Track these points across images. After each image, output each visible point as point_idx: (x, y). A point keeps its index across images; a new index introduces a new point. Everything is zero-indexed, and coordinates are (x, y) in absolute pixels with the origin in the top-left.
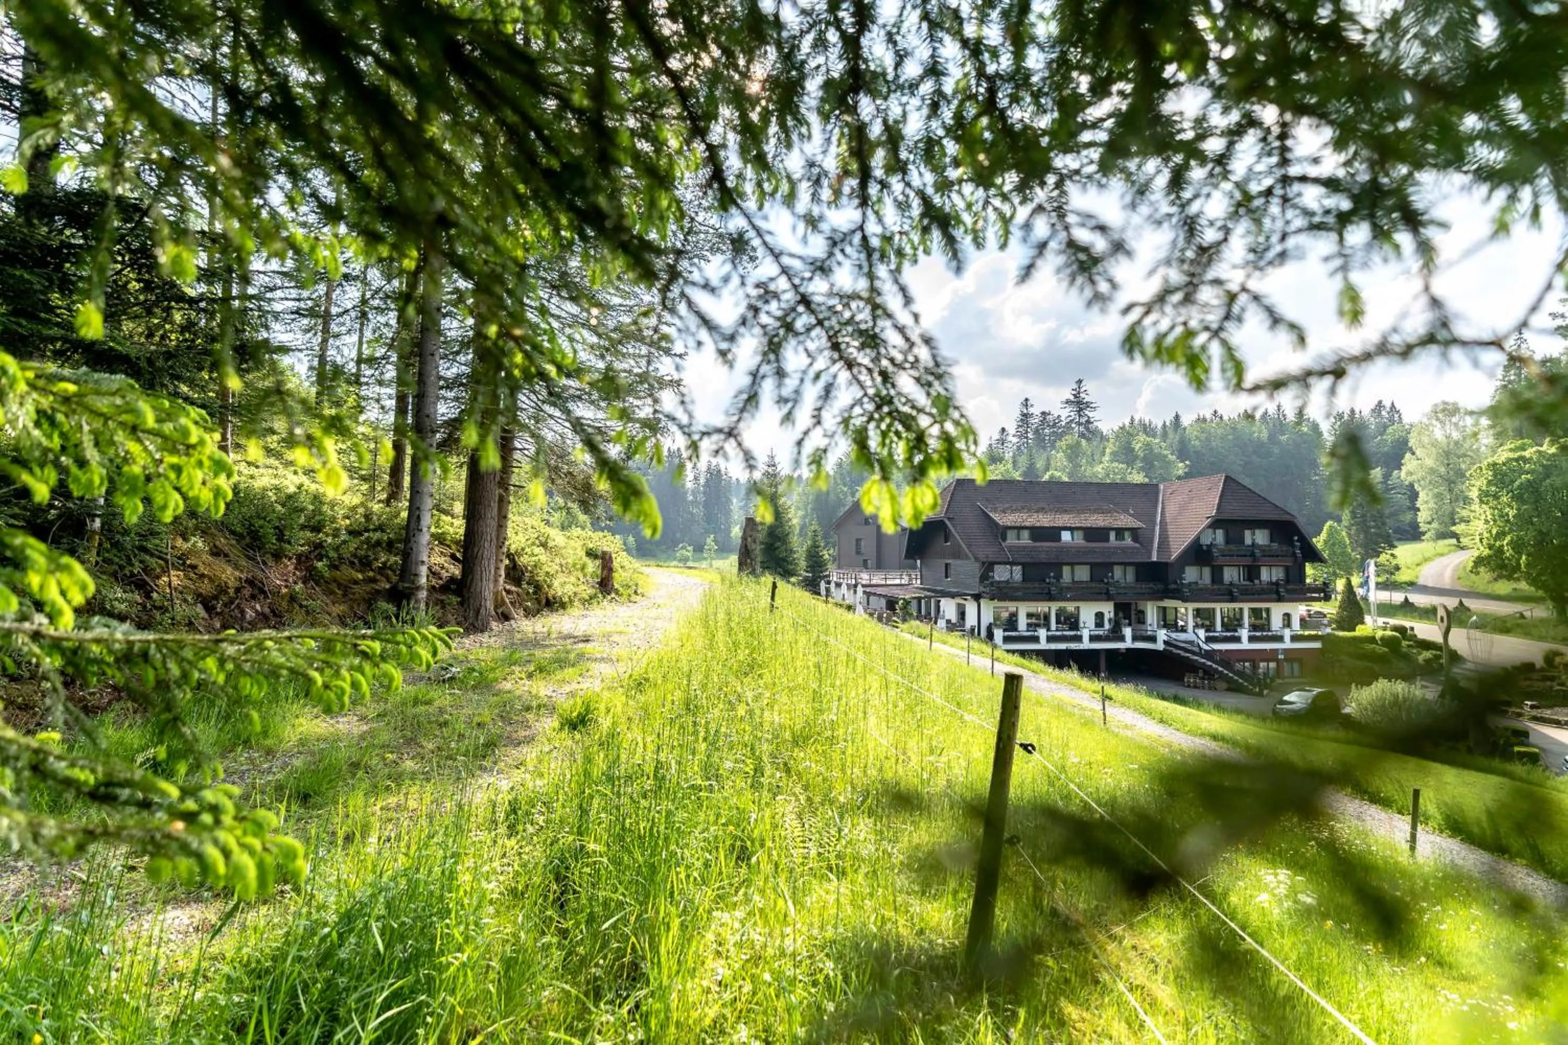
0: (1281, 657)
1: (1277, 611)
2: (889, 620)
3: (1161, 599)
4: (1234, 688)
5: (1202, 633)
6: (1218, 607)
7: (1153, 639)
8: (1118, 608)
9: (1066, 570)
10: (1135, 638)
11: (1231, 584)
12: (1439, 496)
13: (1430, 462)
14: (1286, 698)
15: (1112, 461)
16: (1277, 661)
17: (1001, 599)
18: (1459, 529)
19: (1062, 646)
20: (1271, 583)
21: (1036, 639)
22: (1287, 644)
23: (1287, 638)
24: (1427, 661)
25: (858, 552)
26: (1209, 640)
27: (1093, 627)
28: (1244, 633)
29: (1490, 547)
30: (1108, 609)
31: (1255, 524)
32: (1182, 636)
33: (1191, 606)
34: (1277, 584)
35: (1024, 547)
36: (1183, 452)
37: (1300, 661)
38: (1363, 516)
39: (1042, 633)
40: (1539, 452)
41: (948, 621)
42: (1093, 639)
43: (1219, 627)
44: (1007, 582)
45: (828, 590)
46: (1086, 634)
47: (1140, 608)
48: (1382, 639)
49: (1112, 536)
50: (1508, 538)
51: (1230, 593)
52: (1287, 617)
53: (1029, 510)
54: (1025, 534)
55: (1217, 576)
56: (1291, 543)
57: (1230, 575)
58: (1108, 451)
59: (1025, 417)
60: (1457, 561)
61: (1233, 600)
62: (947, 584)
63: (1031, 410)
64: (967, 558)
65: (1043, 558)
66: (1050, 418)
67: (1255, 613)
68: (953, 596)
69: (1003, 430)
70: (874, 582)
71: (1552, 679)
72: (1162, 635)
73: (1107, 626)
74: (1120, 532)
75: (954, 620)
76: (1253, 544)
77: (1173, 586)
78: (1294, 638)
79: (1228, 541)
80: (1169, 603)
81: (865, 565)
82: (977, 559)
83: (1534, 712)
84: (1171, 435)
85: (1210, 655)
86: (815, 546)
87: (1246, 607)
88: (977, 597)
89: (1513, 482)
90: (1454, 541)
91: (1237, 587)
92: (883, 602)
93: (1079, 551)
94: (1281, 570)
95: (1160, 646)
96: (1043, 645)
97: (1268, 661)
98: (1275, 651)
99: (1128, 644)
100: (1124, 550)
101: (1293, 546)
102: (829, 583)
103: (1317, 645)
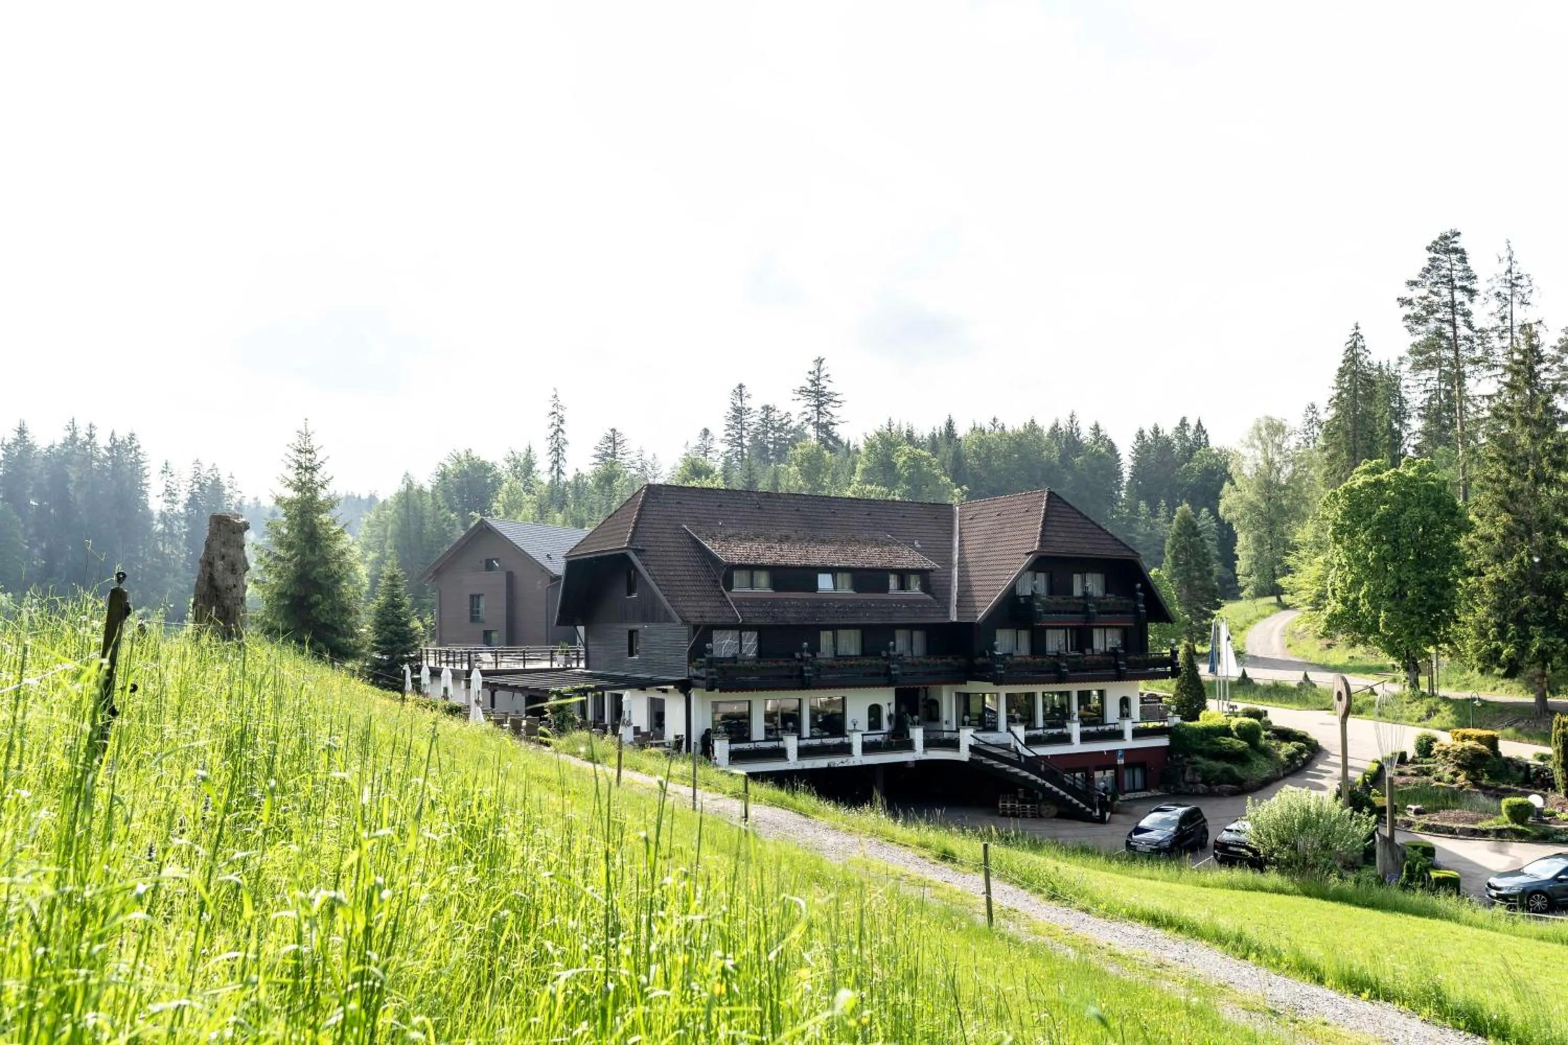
0: (1121, 761)
1: (1115, 692)
2: (531, 731)
3: (963, 682)
4: (1069, 814)
5: (1020, 731)
6: (1039, 690)
7: (954, 744)
8: (902, 698)
9: (826, 638)
10: (928, 744)
11: (1058, 655)
12: (1259, 540)
13: (1250, 495)
14: (1144, 823)
15: (865, 482)
16: (1115, 767)
17: (726, 688)
18: (1282, 581)
19: (821, 763)
20: (1105, 653)
21: (781, 754)
22: (1129, 743)
23: (1128, 734)
24: (1291, 757)
25: (474, 618)
26: (1031, 741)
27: (866, 730)
28: (1075, 729)
29: (1344, 601)
30: (886, 699)
31: (1086, 565)
32: (991, 737)
33: (1004, 690)
34: (1114, 652)
35: (760, 601)
36: (958, 472)
37: (1142, 766)
38: (1187, 563)
39: (791, 743)
40: (1396, 473)
41: (637, 730)
42: (868, 748)
43: (1040, 722)
44: (734, 659)
45: (417, 683)
46: (856, 741)
47: (933, 696)
48: (1238, 729)
49: (893, 582)
50: (1364, 589)
51: (1056, 668)
52: (1125, 702)
53: (767, 540)
54: (763, 579)
55: (1038, 646)
56: (1132, 594)
57: (1055, 641)
58: (859, 467)
59: (739, 412)
60: (1282, 624)
61: (1061, 679)
62: (631, 666)
63: (748, 403)
64: (668, 619)
65: (791, 617)
66: (775, 415)
67: (1084, 697)
68: (642, 685)
69: (706, 432)
70: (503, 666)
71: (1427, 773)
72: (967, 737)
73: (886, 726)
74: (903, 575)
75: (644, 728)
76: (1086, 596)
77: (980, 660)
78: (1138, 733)
79: (1051, 591)
80: (973, 687)
81: (487, 638)
82: (685, 622)
83: (1424, 820)
84: (943, 449)
85: (1032, 764)
86: (393, 605)
87: (1074, 689)
88: (684, 687)
89: (1370, 514)
90: (1274, 599)
91: (1066, 658)
92: (520, 699)
93: (844, 606)
94: (1117, 633)
95: (964, 755)
96: (793, 762)
97: (1104, 768)
98: (1113, 753)
99: (919, 753)
100: (910, 603)
101: (1136, 598)
102: (418, 670)
103: (1163, 742)
